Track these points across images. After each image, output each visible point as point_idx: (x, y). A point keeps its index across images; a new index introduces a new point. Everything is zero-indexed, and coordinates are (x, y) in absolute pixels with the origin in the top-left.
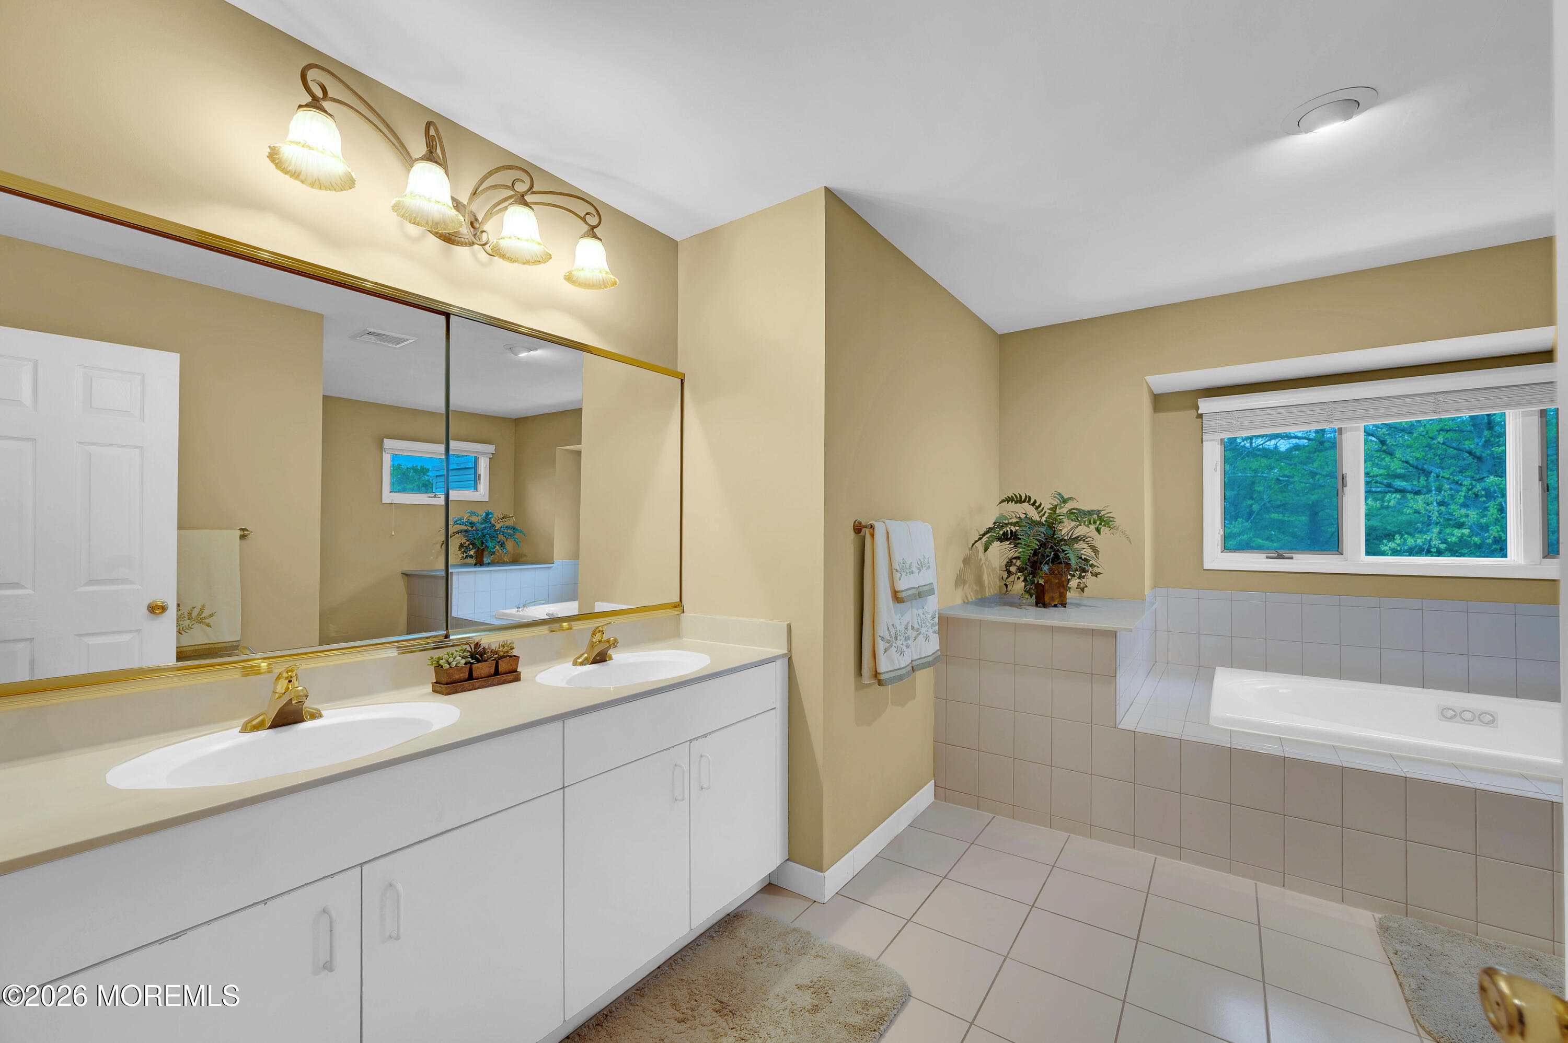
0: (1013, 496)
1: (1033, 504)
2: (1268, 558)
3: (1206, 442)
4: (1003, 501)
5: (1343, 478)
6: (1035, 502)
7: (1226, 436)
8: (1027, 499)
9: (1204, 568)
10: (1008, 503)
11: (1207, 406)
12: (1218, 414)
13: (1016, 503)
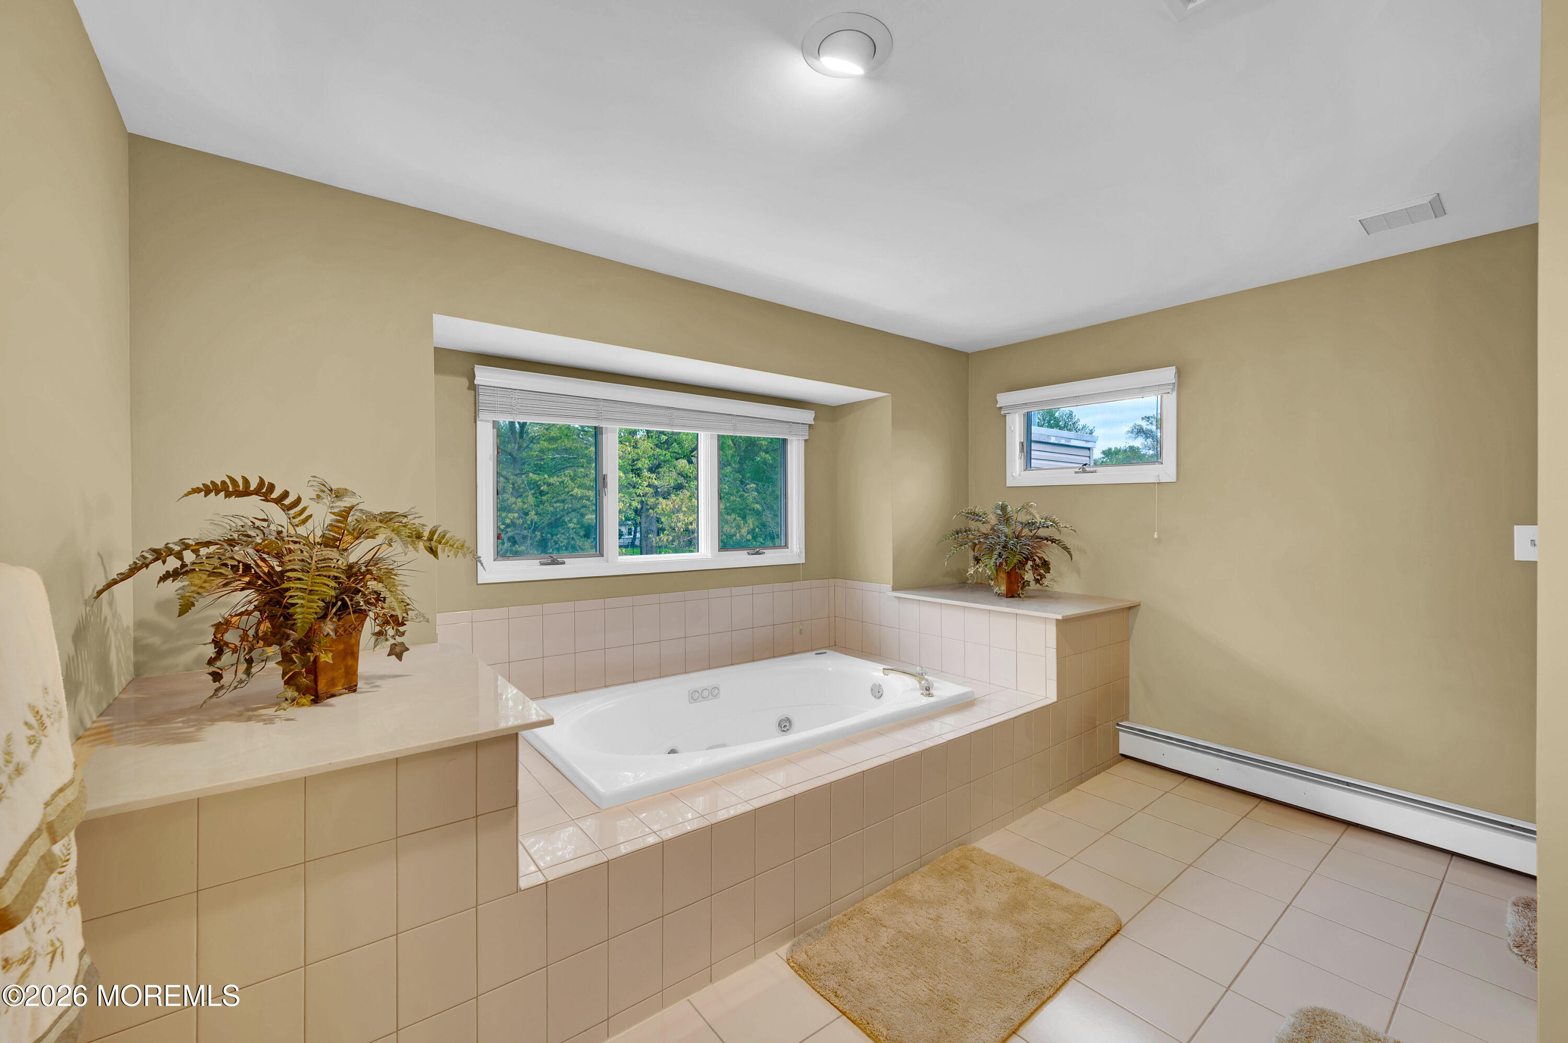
0: (228, 481)
1: (279, 501)
2: (542, 564)
3: (483, 423)
4: (197, 491)
5: (604, 479)
6: (285, 494)
7: (504, 420)
8: (265, 491)
9: (479, 583)
10: (205, 496)
11: (485, 376)
12: (496, 389)
13: (228, 495)
